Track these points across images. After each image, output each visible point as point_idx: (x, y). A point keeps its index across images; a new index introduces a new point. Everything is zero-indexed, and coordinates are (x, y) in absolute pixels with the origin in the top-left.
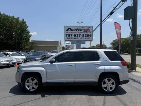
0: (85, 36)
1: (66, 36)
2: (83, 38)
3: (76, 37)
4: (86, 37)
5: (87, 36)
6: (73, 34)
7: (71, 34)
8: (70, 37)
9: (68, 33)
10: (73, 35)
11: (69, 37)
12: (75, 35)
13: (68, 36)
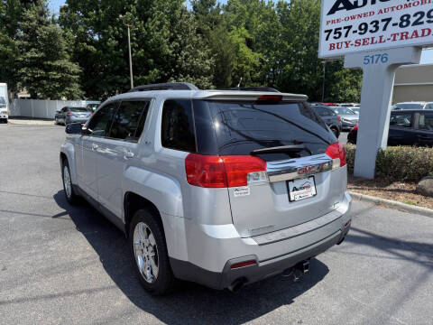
0: (416, 23)
1: (327, 39)
2: (404, 36)
3: (368, 35)
4: (419, 28)
5: (425, 19)
6: (355, 24)
7: (348, 24)
8: (343, 39)
9: (333, 22)
10: (355, 27)
11: (336, 41)
12: (363, 28)
13: (332, 35)
